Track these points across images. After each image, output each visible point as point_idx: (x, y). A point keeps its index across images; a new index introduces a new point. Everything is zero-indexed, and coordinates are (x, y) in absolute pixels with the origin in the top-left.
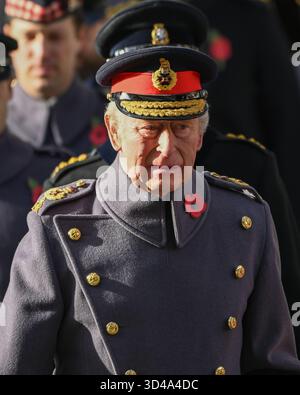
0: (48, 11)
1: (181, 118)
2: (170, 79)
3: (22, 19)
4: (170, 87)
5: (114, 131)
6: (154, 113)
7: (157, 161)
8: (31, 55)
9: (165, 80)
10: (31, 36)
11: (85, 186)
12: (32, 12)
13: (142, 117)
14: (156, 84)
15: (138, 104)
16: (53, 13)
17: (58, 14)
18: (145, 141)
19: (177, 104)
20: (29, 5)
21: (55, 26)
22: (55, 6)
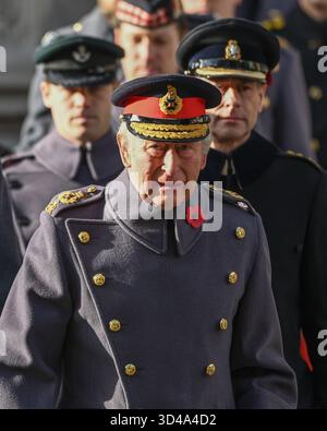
0: (154, 17)
1: (184, 140)
2: (176, 105)
3: (131, 23)
4: (175, 112)
5: (125, 149)
6: (159, 135)
7: (162, 178)
8: (137, 57)
9: (171, 105)
10: (138, 40)
11: (96, 192)
12: (139, 18)
13: (149, 138)
14: (163, 109)
15: (146, 126)
16: (159, 19)
17: (164, 21)
18: (152, 159)
19: (182, 127)
20: (137, 11)
21: (160, 32)
22: (161, 13)
